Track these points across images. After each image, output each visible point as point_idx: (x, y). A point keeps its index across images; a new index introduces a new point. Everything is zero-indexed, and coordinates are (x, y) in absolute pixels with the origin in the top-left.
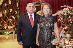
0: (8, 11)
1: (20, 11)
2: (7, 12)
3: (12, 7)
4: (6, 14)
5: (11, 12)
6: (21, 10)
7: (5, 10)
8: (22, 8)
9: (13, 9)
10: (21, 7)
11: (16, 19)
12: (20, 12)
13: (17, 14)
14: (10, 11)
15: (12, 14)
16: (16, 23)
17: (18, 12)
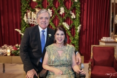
0: (56, 12)
1: (81, 11)
2: (53, 14)
3: (65, 3)
4: (51, 17)
5: (61, 13)
6: (84, 10)
7: (49, 9)
8: (86, 4)
9: (66, 8)
10: (84, 2)
11: (70, 29)
12: (80, 15)
13: (74, 19)
14: (59, 11)
15: (65, 18)
16: (71, 38)
17: (78, 15)
